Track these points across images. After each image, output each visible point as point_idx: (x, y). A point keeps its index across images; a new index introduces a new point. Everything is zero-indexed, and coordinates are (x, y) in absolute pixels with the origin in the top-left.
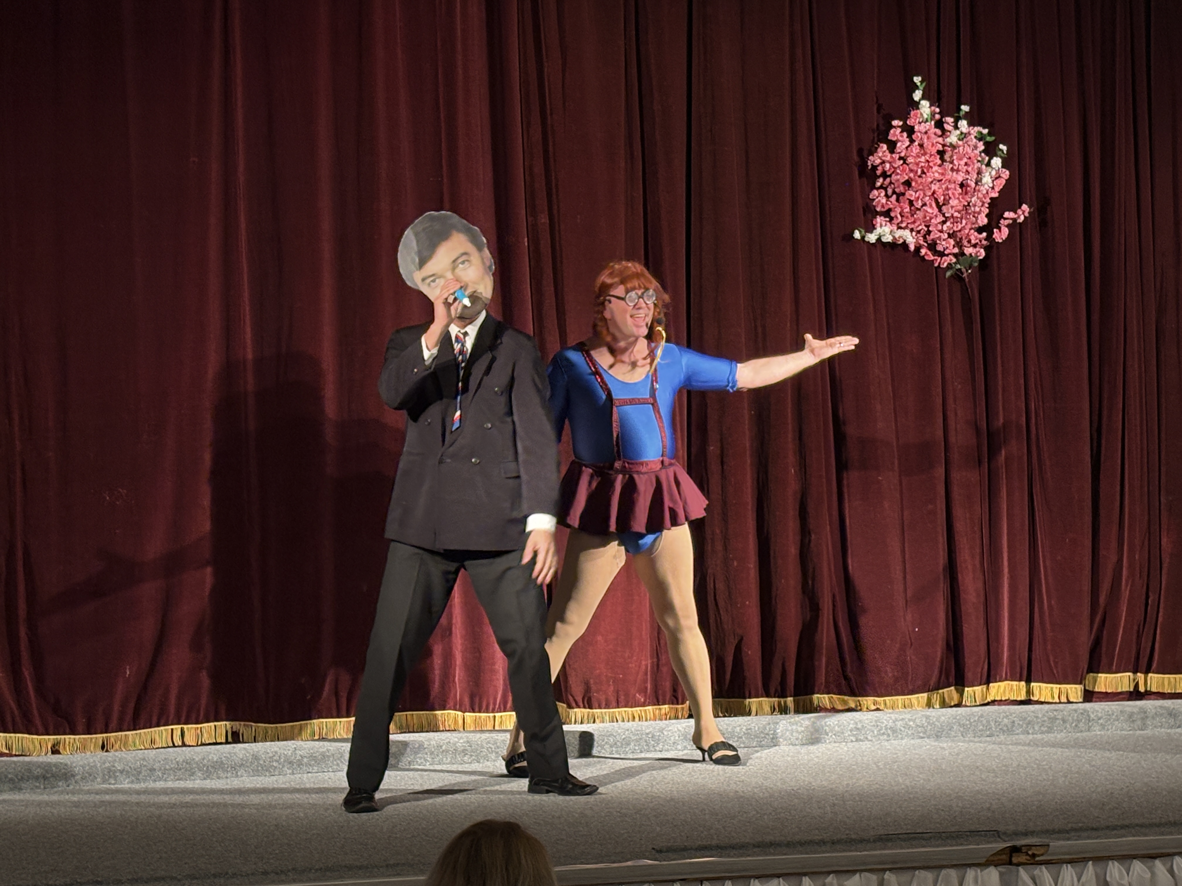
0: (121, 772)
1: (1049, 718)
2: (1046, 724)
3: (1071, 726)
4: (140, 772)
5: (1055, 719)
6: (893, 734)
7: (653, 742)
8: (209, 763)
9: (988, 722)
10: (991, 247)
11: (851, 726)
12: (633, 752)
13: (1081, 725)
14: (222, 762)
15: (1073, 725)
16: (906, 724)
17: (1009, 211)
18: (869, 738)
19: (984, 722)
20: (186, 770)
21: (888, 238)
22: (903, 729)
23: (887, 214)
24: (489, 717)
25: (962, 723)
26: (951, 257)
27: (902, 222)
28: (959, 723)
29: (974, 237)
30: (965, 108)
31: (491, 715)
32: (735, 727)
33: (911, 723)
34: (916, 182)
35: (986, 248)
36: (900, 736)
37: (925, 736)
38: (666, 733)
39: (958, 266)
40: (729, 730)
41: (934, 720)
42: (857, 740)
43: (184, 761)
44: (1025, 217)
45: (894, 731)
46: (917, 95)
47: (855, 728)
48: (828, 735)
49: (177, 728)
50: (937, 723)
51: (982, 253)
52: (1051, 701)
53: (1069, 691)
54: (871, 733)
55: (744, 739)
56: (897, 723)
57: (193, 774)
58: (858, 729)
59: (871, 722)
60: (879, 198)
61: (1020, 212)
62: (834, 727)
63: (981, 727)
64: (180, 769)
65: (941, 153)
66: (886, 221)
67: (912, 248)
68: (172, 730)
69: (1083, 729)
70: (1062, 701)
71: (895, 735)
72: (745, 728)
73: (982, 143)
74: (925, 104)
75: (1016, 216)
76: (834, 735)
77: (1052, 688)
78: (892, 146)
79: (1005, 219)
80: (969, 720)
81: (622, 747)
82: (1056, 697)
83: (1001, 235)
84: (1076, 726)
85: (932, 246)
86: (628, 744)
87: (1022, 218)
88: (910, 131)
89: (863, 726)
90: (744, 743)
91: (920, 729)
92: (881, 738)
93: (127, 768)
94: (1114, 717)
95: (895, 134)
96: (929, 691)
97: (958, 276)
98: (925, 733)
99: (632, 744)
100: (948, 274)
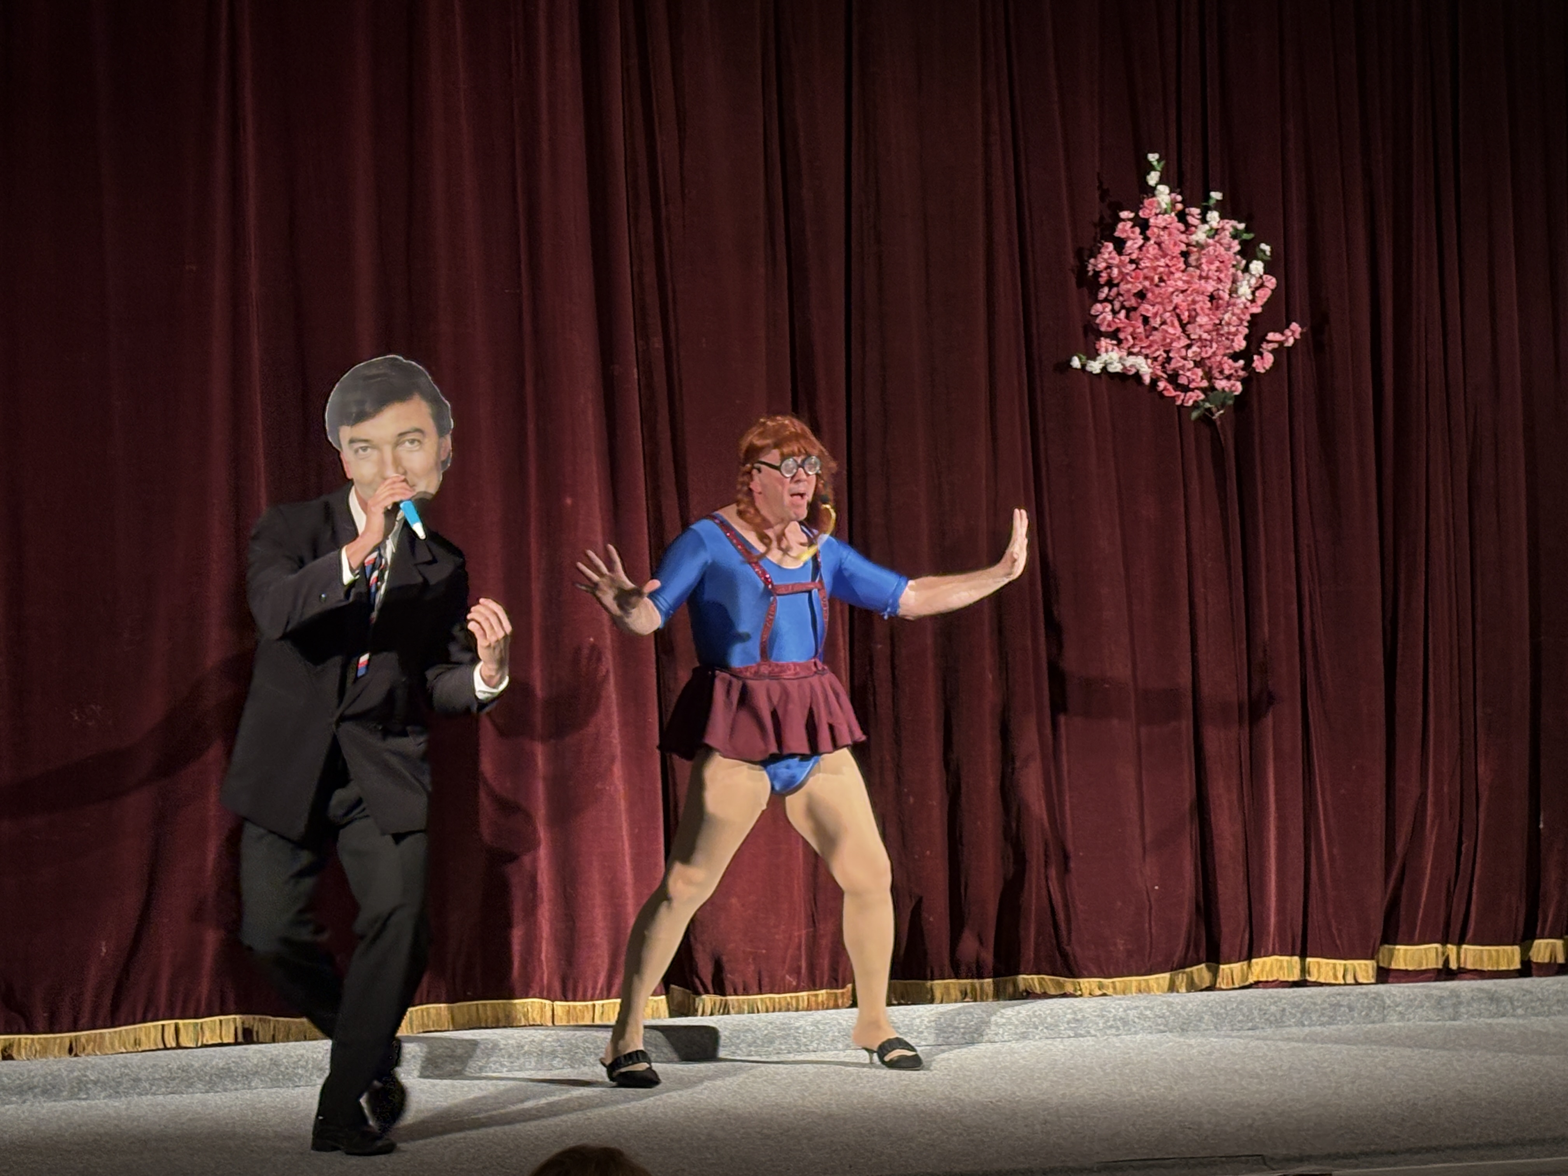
0: (95, 1083)
1: (1331, 1005)
2: (1327, 1012)
3: (1360, 1014)
4: (120, 1084)
5: (1339, 1005)
6: (1124, 1026)
7: (804, 1040)
8: (213, 1071)
9: (1250, 1011)
10: (1250, 379)
11: (1068, 1016)
12: (778, 1053)
13: (1374, 1013)
14: (229, 1069)
15: (1363, 1013)
16: (1141, 1014)
17: (1274, 331)
18: (1093, 1032)
19: (1245, 1010)
20: (182, 1080)
21: (1116, 368)
22: (1136, 1020)
23: (1114, 335)
24: (587, 1006)
25: (1215, 1011)
26: (1198, 392)
27: (1133, 346)
28: (1212, 1012)
29: (1229, 366)
30: (1216, 195)
31: (590, 1003)
32: (914, 1019)
33: (1148, 1013)
34: (1153, 292)
35: (1244, 381)
36: (1133, 1029)
37: (1166, 1029)
38: (821, 1027)
39: (1208, 405)
40: (907, 1022)
41: (1179, 1007)
42: (1077, 1036)
43: (179, 1068)
44: (1295, 339)
45: (1125, 1022)
46: (1153, 178)
47: (1074, 1019)
48: (1037, 1028)
49: (170, 1023)
50: (1182, 1012)
51: (1239, 387)
52: (1333, 982)
53: (1358, 969)
54: (1094, 1027)
55: (926, 1034)
56: (1129, 1012)
57: (191, 1085)
58: (1078, 1020)
59: (1094, 1011)
60: (1103, 314)
61: (1288, 332)
62: (1046, 1018)
63: (1241, 1018)
64: (174, 1079)
65: (1185, 255)
66: (1113, 345)
67: (1147, 380)
68: (163, 1026)
69: (1376, 1019)
70: (1348, 982)
71: (1126, 1028)
72: (927, 1020)
73: (1236, 242)
74: (1163, 189)
75: (1282, 338)
76: (1046, 1028)
77: (1335, 965)
78: (1120, 245)
79: (1269, 342)
80: (1225, 1008)
81: (763, 1046)
82: (1340, 975)
83: (1264, 363)
84: (1367, 1015)
85: (1173, 378)
86: (771, 1042)
87: (1291, 341)
88: (1143, 225)
89: (1083, 1016)
90: (926, 1040)
91: (1159, 1021)
92: (1108, 1032)
93: (103, 1078)
94: (1416, 1003)
95: (1124, 229)
96: (1172, 970)
97: (1206, 418)
98: (1166, 1026)
99: (777, 1042)
100: (1195, 415)
